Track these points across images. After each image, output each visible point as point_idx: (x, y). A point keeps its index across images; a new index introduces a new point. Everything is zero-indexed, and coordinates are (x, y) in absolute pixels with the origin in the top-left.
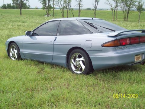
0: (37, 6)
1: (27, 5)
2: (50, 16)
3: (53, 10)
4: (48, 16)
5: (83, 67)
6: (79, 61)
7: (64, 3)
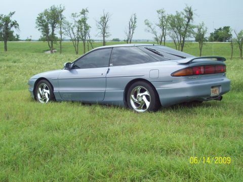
0: (31, 36)
1: (14, 34)
2: (55, 52)
3: (60, 43)
4: (52, 52)
5: (148, 104)
6: (142, 96)
7: (78, 31)
